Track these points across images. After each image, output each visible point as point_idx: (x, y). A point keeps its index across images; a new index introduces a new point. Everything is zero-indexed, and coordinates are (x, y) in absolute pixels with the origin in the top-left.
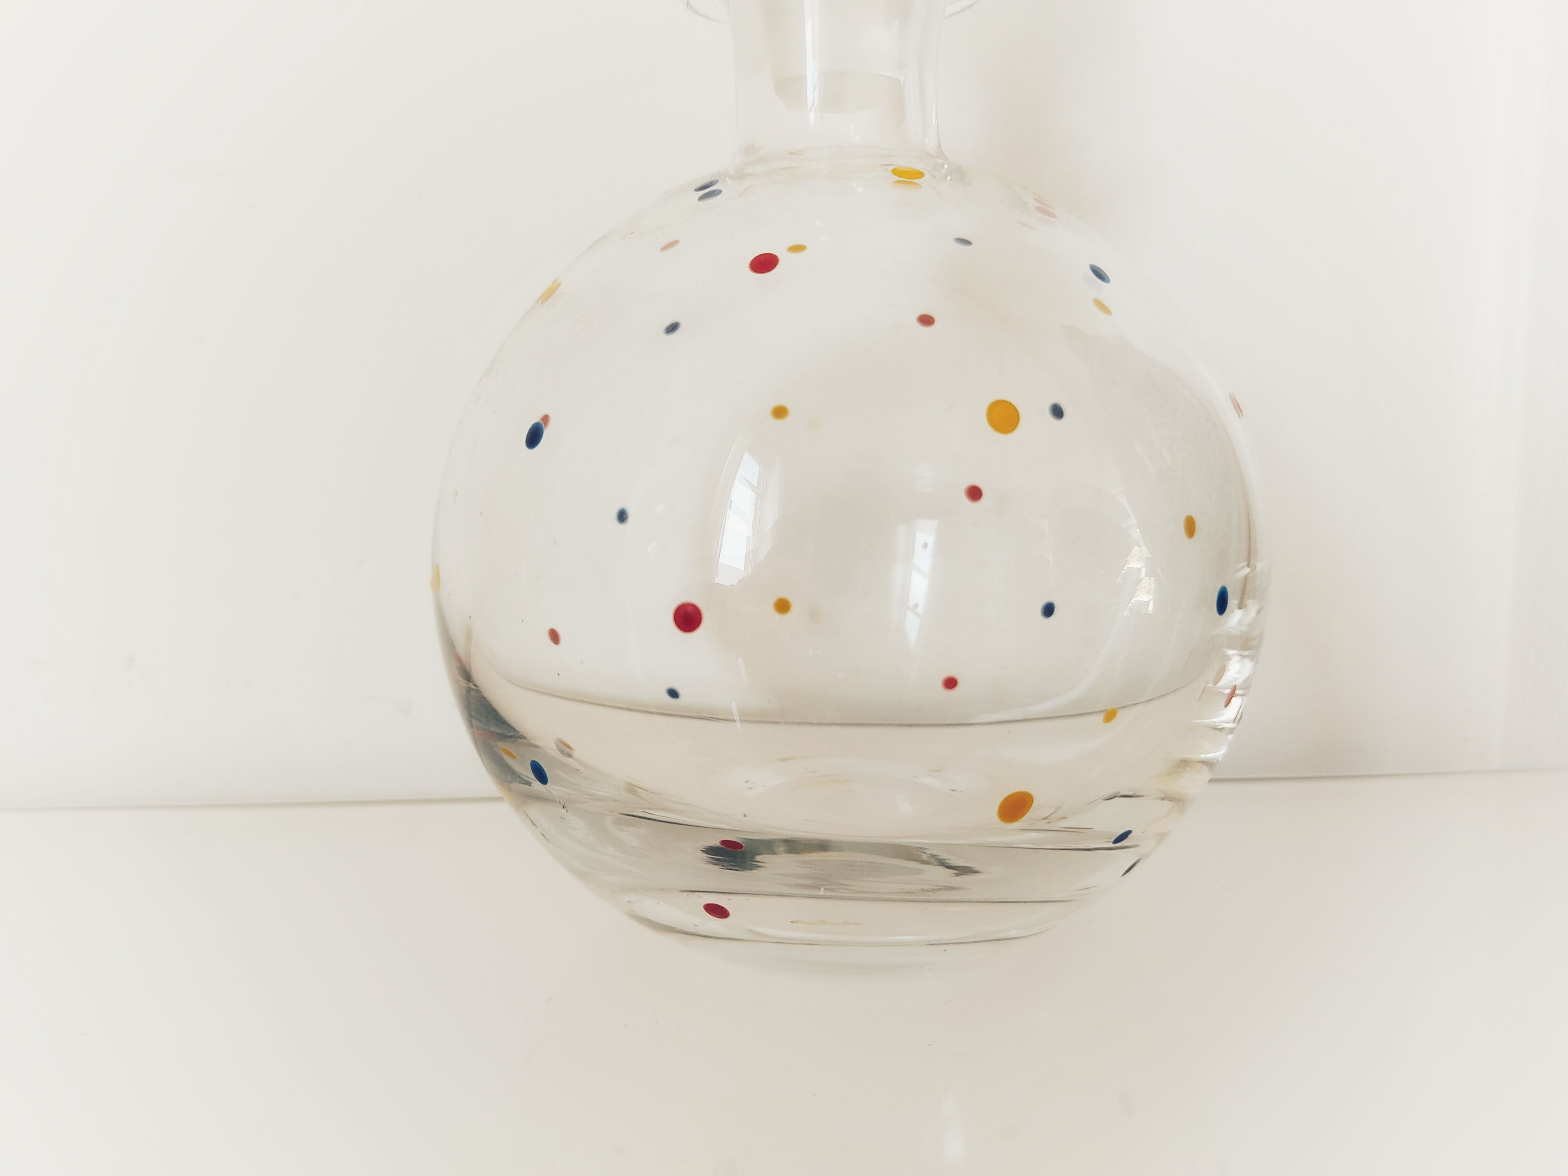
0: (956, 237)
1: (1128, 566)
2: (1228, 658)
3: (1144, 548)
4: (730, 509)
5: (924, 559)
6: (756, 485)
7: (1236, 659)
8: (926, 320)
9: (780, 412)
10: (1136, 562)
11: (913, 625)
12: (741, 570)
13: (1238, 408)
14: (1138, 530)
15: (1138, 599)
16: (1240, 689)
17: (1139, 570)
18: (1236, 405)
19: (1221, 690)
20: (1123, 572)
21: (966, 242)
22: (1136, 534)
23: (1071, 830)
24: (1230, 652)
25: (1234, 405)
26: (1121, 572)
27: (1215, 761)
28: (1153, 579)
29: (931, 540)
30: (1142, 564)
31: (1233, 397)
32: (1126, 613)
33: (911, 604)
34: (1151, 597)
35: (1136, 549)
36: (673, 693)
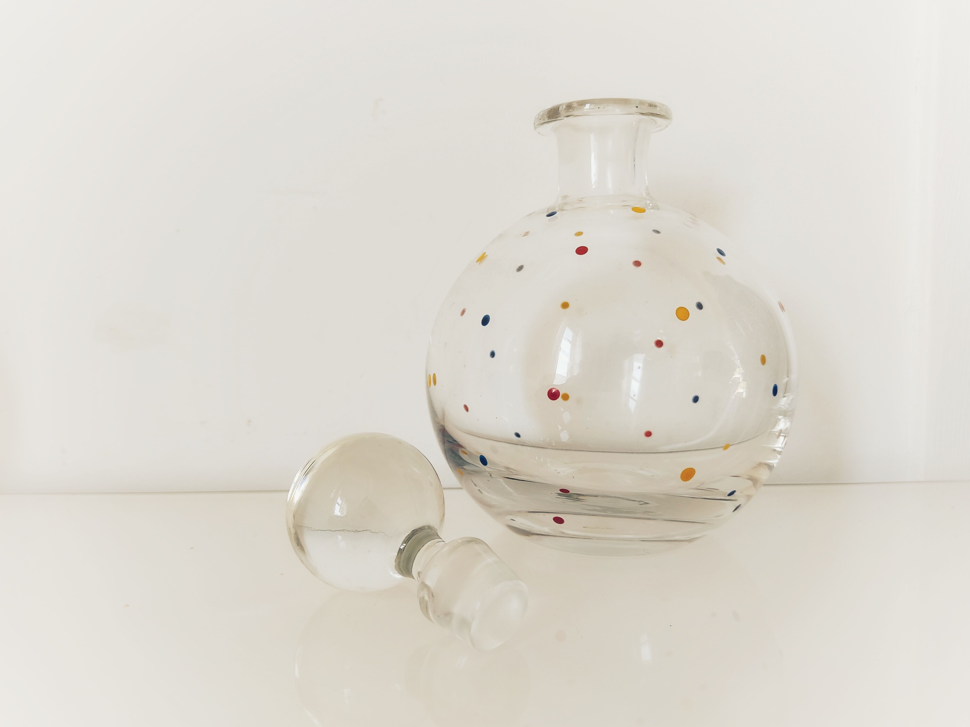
0: (653, 229)
1: (734, 376)
2: (780, 420)
3: (741, 369)
4: (560, 350)
5: (637, 373)
6: (571, 340)
7: (782, 420)
8: (637, 264)
9: (565, 305)
10: (738, 375)
11: (632, 405)
12: (565, 377)
13: (782, 308)
14: (738, 361)
15: (739, 391)
16: (783, 433)
17: (739, 378)
18: (781, 306)
19: (775, 433)
20: (732, 379)
21: (658, 232)
22: (738, 362)
23: (708, 489)
24: (780, 417)
25: (780, 307)
26: (732, 378)
27: (772, 465)
28: (745, 382)
29: (641, 365)
30: (740, 376)
31: (780, 303)
32: (733, 397)
33: (632, 395)
34: (744, 390)
35: (738, 370)
36: (518, 435)
